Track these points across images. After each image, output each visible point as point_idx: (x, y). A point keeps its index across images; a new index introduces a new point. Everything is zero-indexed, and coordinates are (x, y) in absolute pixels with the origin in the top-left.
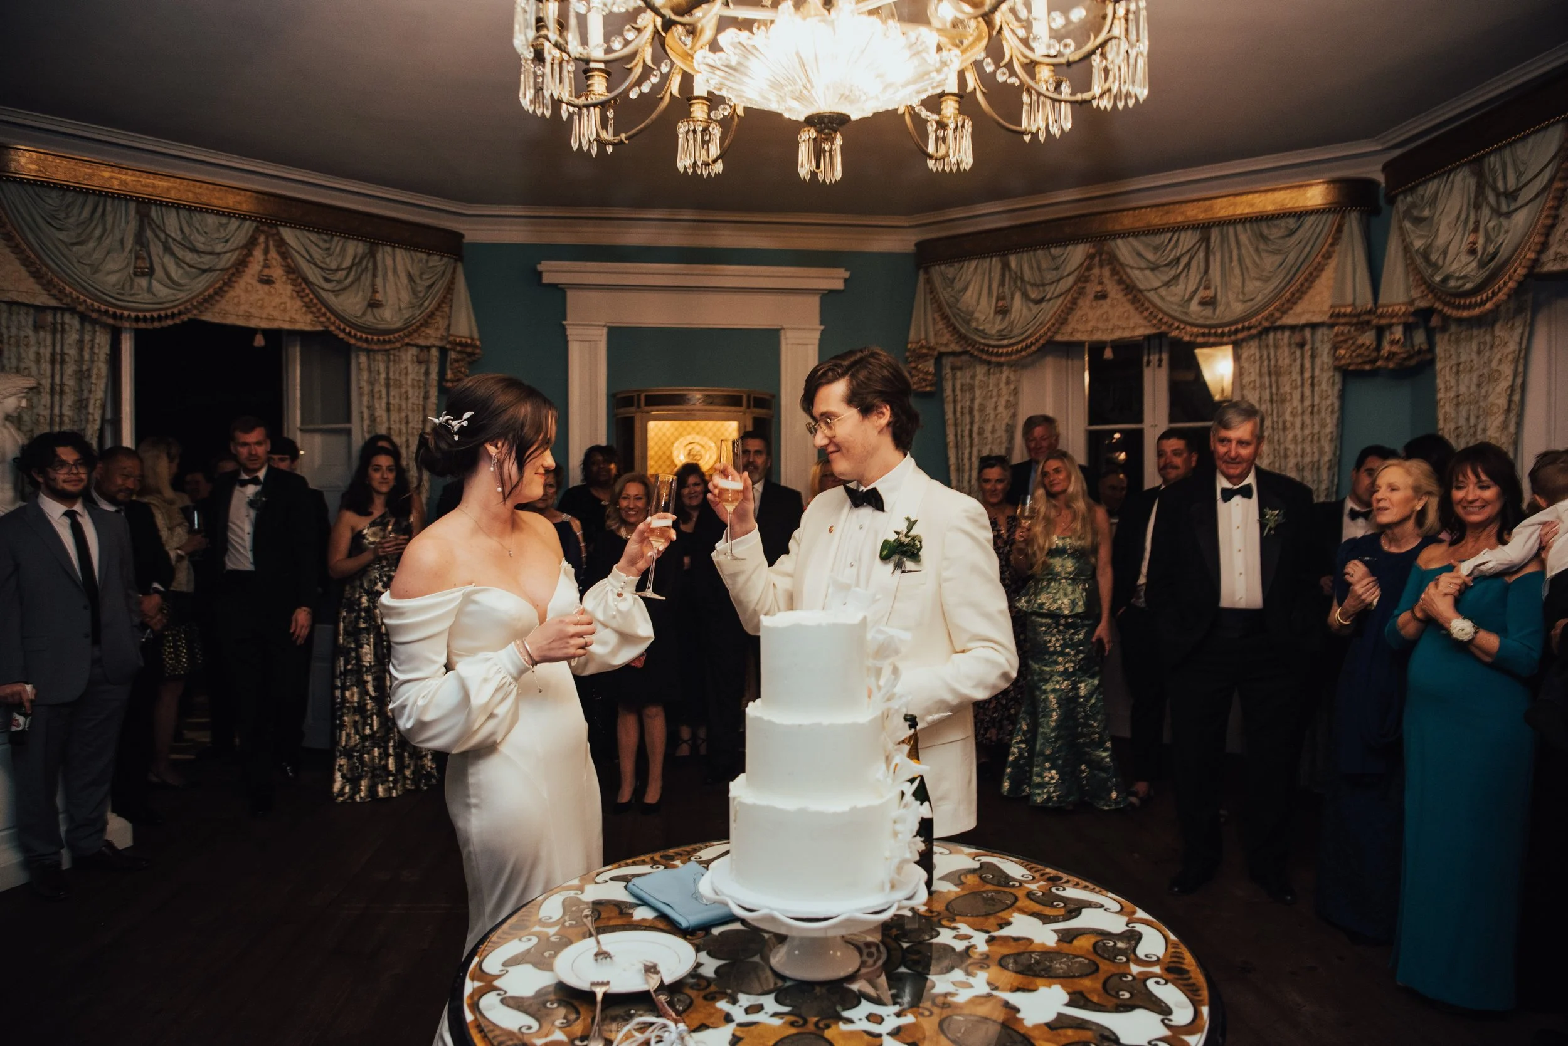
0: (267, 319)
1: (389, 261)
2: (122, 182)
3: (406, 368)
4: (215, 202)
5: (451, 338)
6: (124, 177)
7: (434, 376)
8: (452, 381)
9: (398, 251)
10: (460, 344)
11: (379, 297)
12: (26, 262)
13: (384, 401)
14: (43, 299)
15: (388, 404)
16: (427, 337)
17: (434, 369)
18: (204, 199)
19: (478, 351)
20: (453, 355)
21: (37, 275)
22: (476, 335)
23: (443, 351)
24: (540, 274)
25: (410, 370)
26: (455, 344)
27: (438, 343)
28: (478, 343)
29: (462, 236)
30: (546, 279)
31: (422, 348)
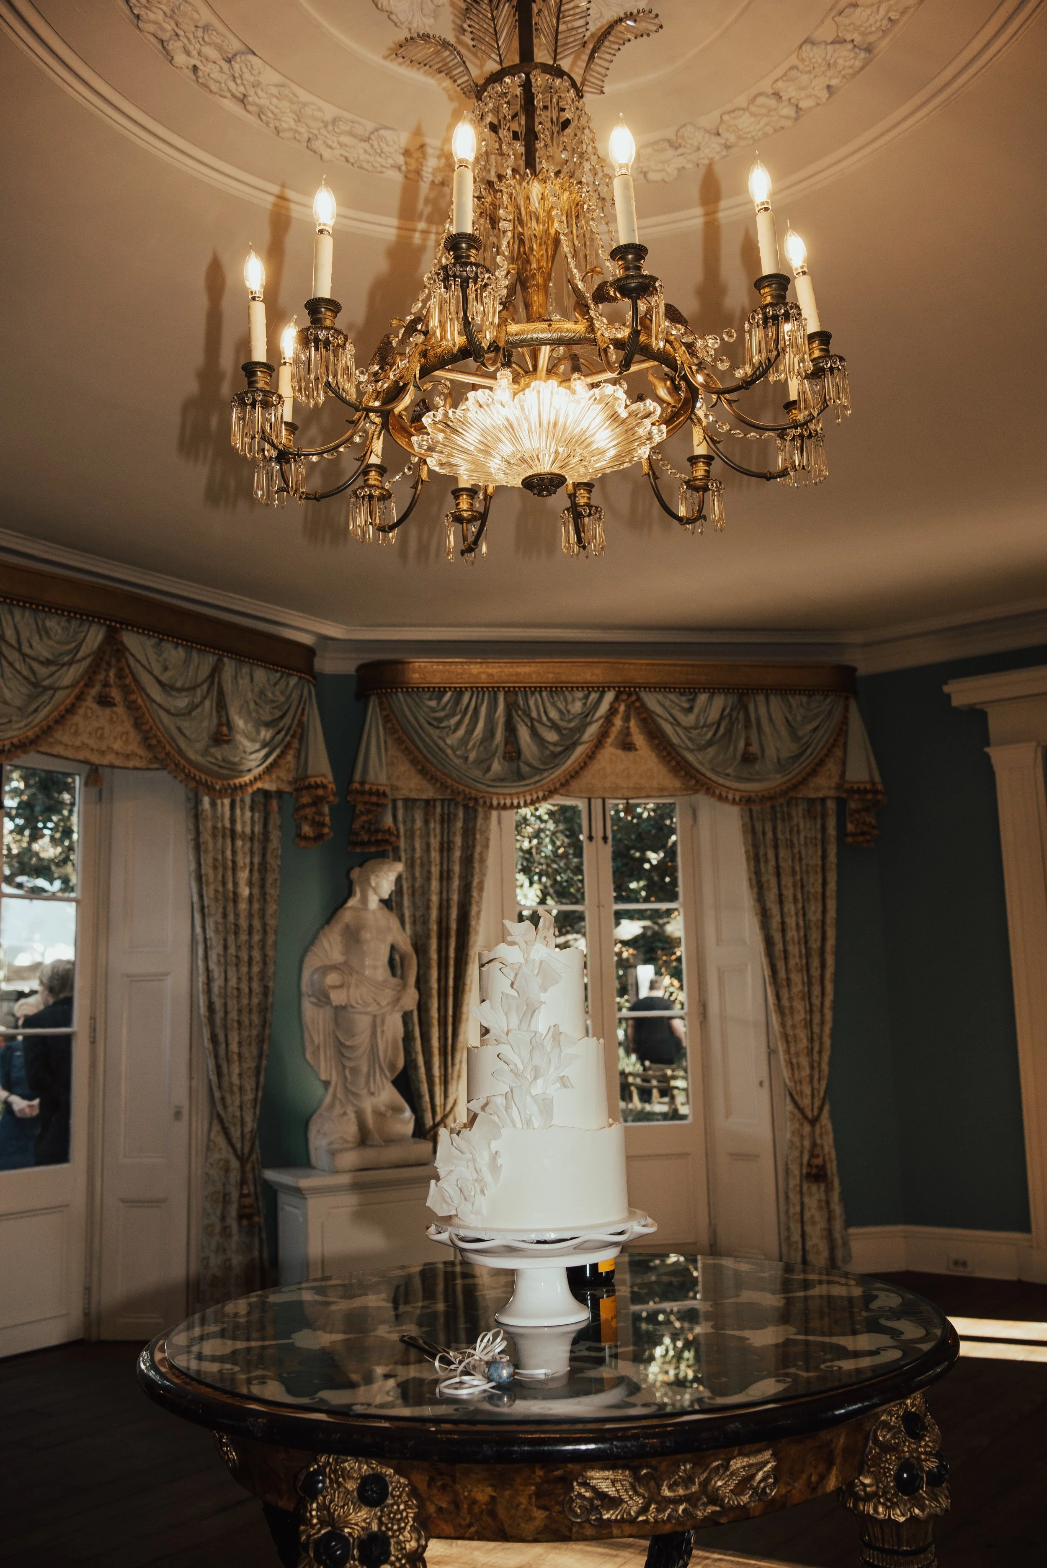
0: (634, 788)
1: (762, 710)
2: (490, 675)
3: (798, 825)
4: (573, 678)
5: (847, 786)
6: (490, 671)
7: (832, 831)
8: (853, 835)
9: (772, 698)
10: (859, 791)
11: (755, 749)
12: (414, 762)
13: (772, 863)
14: (429, 792)
15: (778, 867)
16: (818, 789)
17: (832, 823)
18: (564, 678)
19: (880, 797)
20: (853, 805)
21: (423, 772)
22: (877, 778)
23: (841, 803)
24: (948, 697)
25: (802, 826)
26: (852, 791)
27: (832, 793)
28: (880, 787)
29: (853, 670)
30: (956, 701)
31: (811, 802)
